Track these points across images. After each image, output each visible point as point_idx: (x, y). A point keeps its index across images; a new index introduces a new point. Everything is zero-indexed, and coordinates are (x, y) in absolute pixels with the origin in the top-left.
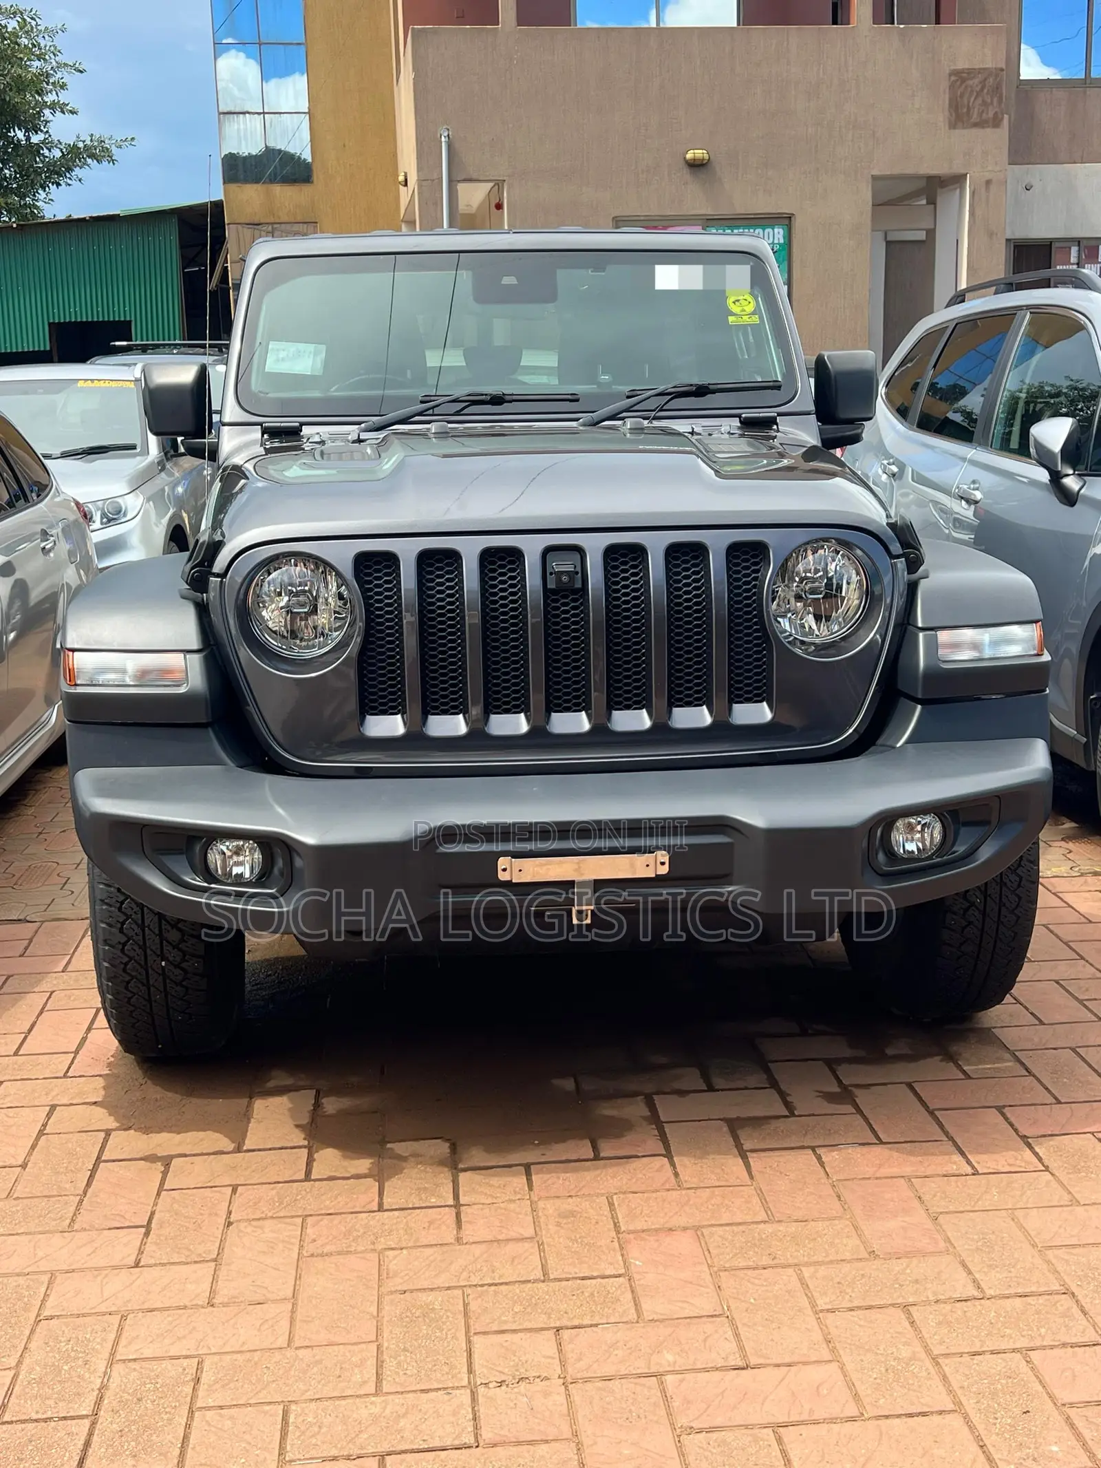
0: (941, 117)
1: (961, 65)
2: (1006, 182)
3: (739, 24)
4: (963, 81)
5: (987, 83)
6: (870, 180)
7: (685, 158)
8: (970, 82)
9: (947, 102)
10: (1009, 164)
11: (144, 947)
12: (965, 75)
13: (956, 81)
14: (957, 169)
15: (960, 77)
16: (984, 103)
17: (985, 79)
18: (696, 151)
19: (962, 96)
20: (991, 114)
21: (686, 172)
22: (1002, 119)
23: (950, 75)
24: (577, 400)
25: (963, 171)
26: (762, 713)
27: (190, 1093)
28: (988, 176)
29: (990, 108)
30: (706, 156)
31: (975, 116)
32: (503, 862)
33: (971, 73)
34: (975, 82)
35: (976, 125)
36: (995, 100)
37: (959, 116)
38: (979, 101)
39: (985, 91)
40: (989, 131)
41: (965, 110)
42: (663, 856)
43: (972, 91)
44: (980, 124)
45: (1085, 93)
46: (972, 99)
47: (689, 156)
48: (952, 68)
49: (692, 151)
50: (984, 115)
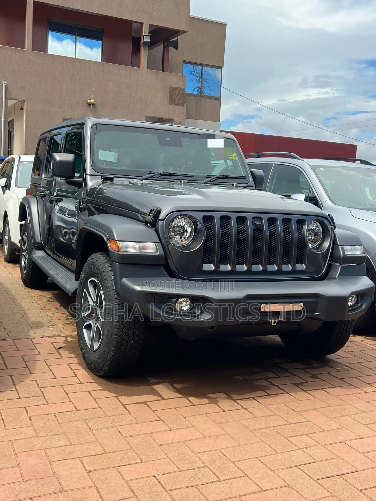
0: (167, 100)
1: (173, 86)
2: (185, 123)
3: (102, 61)
4: (173, 90)
5: (180, 92)
6: (145, 117)
7: (87, 102)
8: (176, 91)
9: (169, 96)
10: (186, 118)
11: (128, 336)
12: (174, 89)
13: (171, 90)
14: (171, 117)
15: (172, 89)
16: (179, 98)
17: (180, 91)
18: (91, 100)
19: (173, 95)
20: (181, 102)
21: (87, 107)
22: (184, 104)
23: (170, 88)
24: (193, 177)
25: (173, 119)
26: (304, 267)
27: (129, 386)
28: (180, 121)
29: (181, 100)
30: (94, 102)
31: (177, 102)
32: (263, 305)
33: (176, 88)
34: (177, 91)
35: (176, 105)
36: (182, 98)
37: (172, 101)
38: (178, 97)
39: (180, 95)
40: (180, 107)
41: (174, 100)
42: (302, 304)
43: (176, 94)
44: (178, 105)
45: (200, 99)
46: (176, 96)
47: (89, 101)
48: (171, 86)
49: (90, 100)
50: (179, 102)
